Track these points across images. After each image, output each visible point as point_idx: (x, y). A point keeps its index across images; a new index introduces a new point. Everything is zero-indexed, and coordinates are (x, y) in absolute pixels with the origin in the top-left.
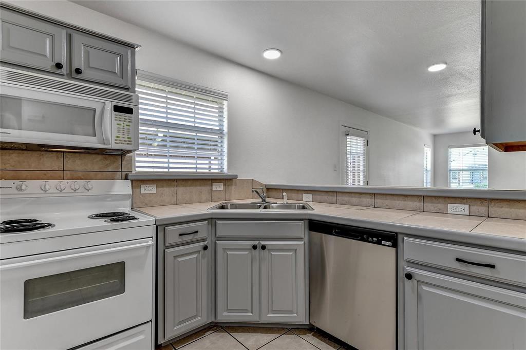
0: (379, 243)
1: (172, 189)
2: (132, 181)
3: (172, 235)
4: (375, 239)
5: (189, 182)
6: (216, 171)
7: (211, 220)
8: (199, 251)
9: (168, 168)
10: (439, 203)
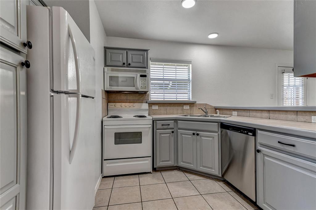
0: (247, 134)
1: (165, 107)
2: (149, 104)
3: (159, 124)
4: (246, 132)
5: (172, 105)
6: (187, 99)
7: (176, 120)
8: (170, 133)
9: (164, 98)
10: (306, 115)
